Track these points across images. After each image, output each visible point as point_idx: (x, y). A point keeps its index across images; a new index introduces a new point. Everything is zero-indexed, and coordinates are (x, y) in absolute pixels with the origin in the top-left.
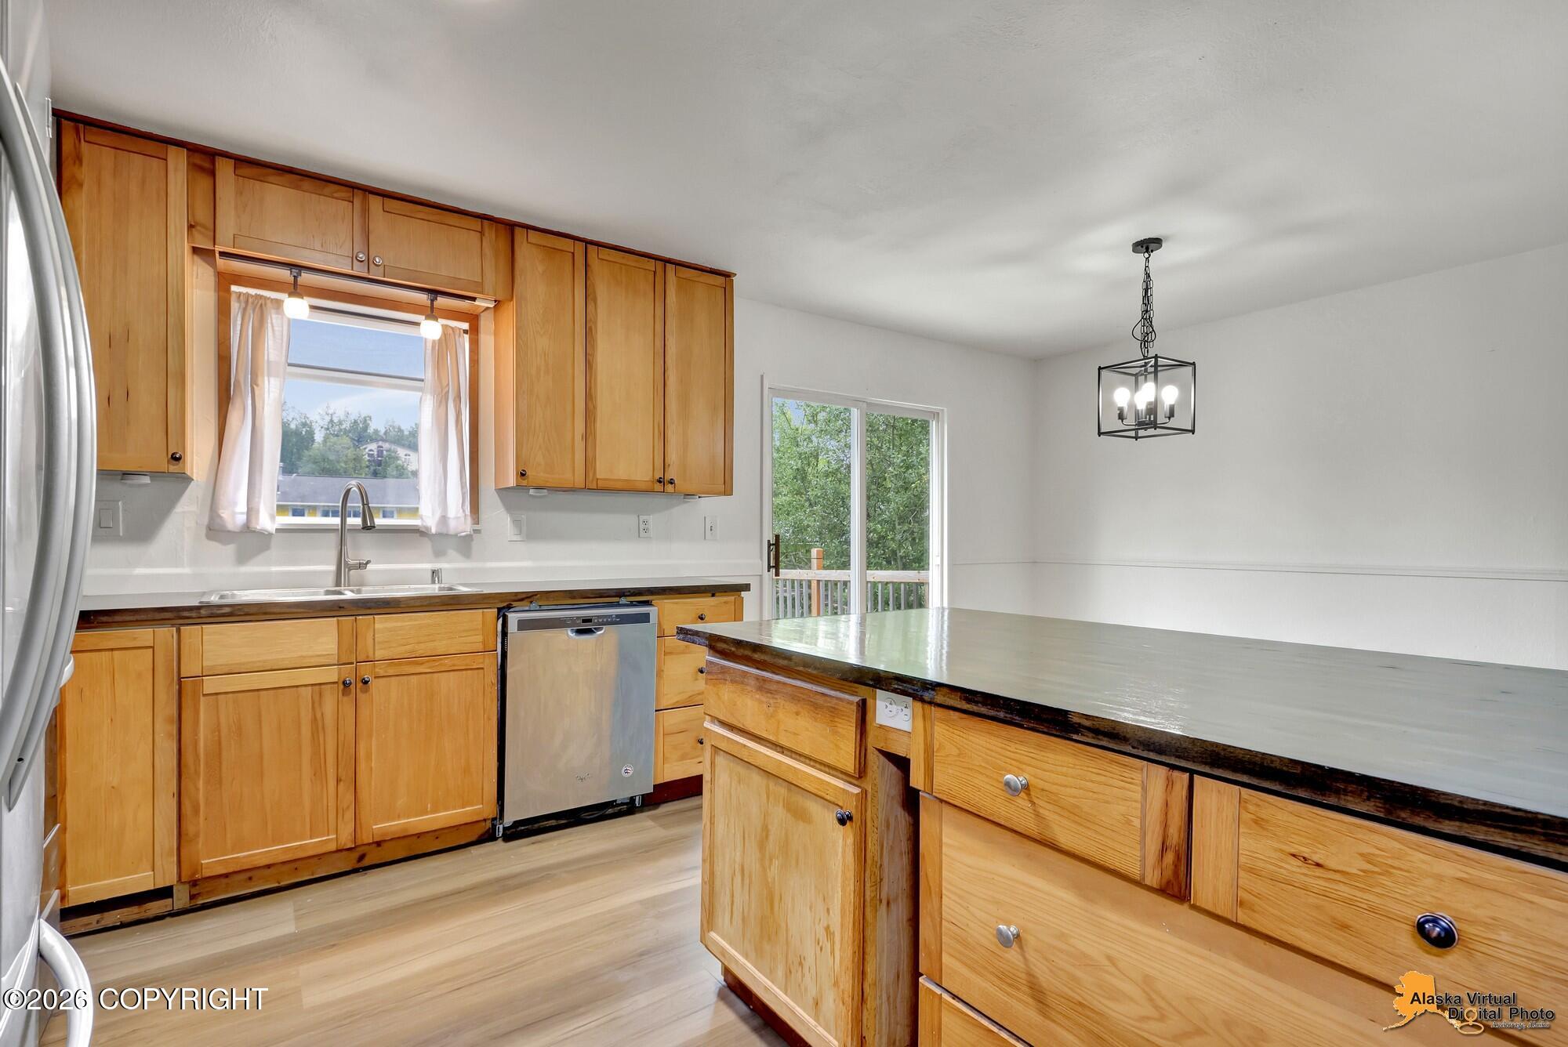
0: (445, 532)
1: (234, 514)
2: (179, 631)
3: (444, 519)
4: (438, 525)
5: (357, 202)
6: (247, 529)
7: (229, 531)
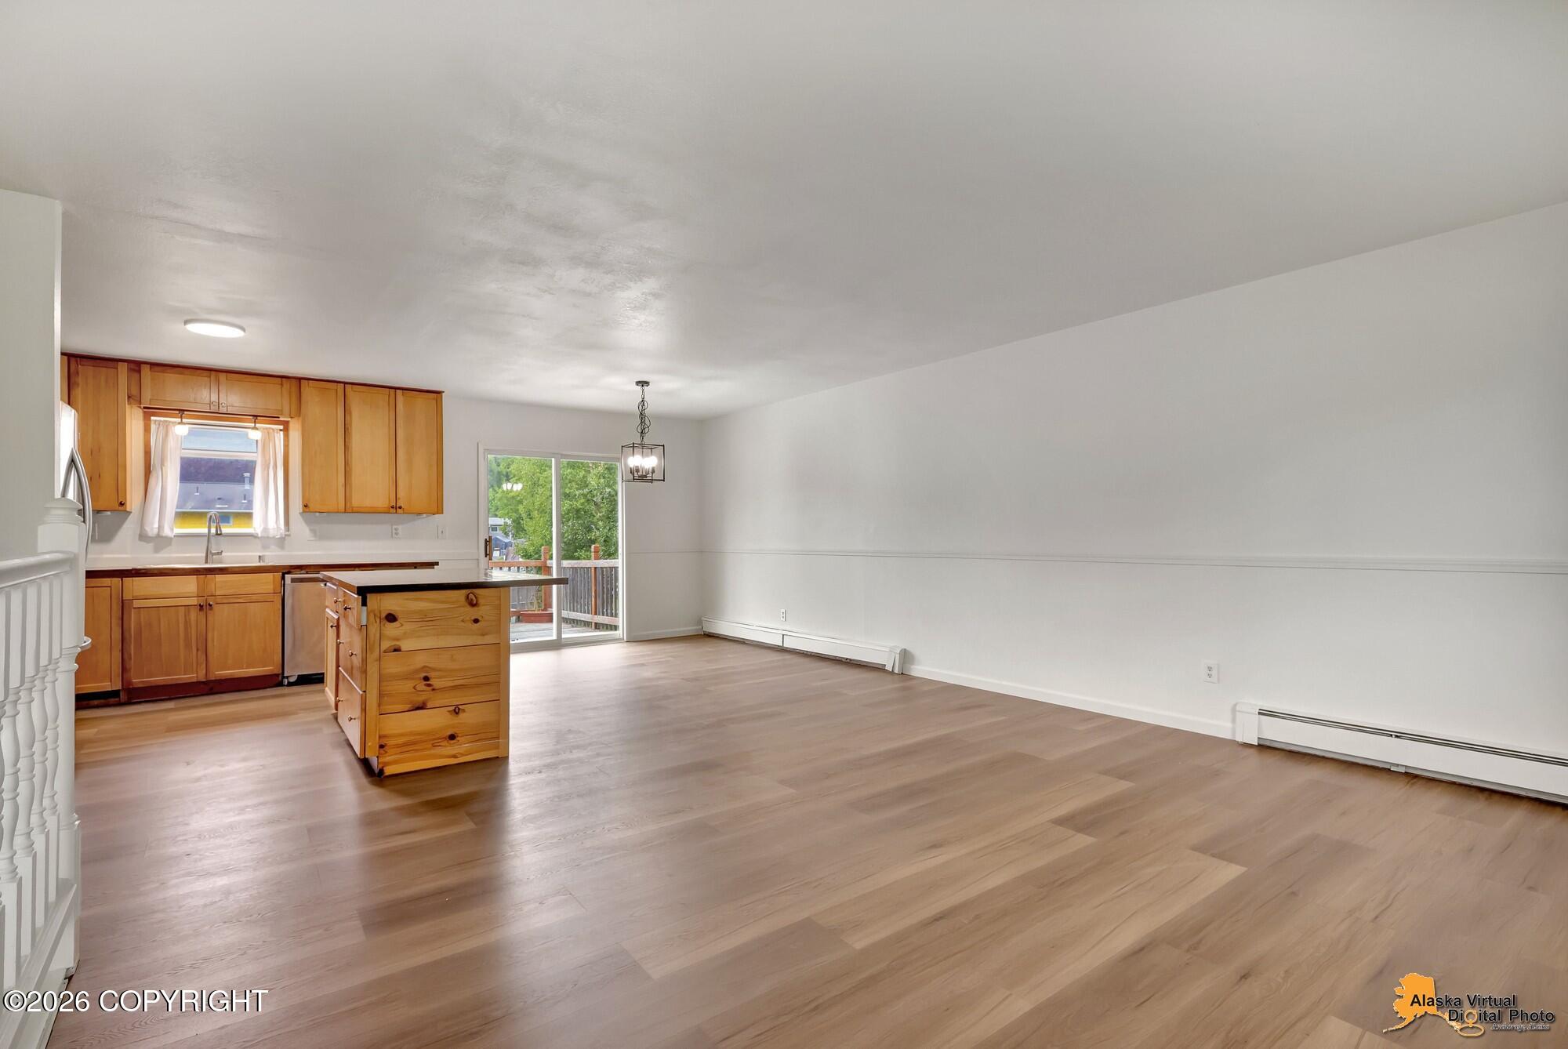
0: (266, 536)
1: (152, 529)
2: (122, 580)
3: (265, 530)
4: (262, 533)
5: (213, 377)
6: (158, 536)
7: (150, 537)
